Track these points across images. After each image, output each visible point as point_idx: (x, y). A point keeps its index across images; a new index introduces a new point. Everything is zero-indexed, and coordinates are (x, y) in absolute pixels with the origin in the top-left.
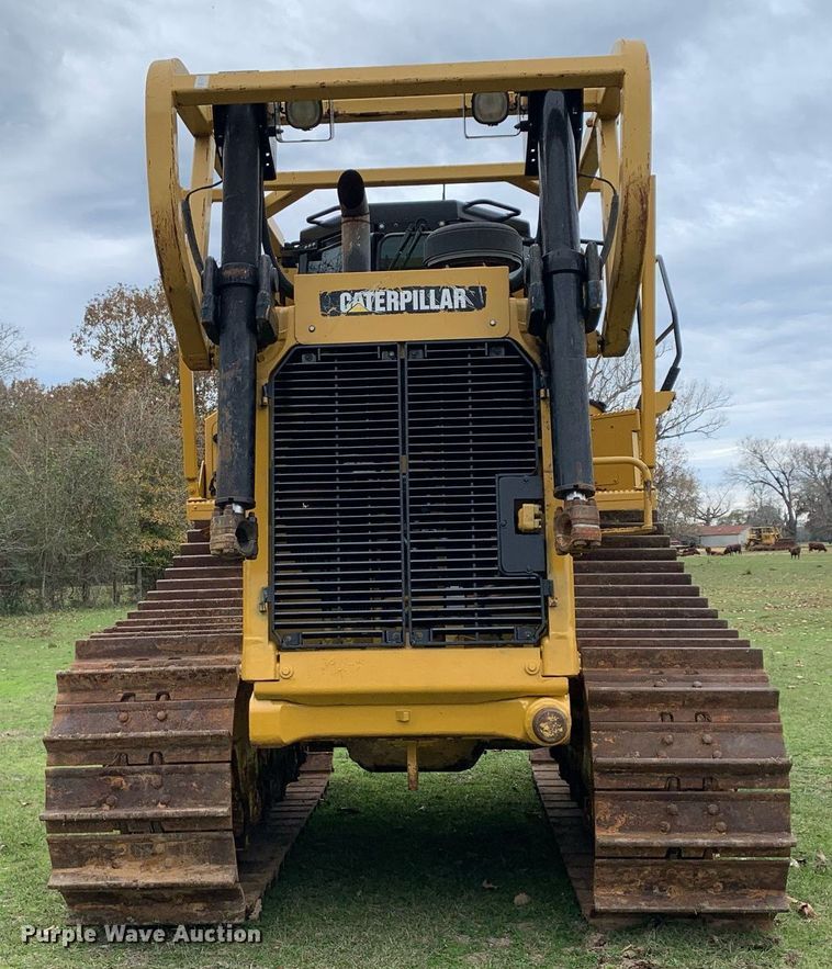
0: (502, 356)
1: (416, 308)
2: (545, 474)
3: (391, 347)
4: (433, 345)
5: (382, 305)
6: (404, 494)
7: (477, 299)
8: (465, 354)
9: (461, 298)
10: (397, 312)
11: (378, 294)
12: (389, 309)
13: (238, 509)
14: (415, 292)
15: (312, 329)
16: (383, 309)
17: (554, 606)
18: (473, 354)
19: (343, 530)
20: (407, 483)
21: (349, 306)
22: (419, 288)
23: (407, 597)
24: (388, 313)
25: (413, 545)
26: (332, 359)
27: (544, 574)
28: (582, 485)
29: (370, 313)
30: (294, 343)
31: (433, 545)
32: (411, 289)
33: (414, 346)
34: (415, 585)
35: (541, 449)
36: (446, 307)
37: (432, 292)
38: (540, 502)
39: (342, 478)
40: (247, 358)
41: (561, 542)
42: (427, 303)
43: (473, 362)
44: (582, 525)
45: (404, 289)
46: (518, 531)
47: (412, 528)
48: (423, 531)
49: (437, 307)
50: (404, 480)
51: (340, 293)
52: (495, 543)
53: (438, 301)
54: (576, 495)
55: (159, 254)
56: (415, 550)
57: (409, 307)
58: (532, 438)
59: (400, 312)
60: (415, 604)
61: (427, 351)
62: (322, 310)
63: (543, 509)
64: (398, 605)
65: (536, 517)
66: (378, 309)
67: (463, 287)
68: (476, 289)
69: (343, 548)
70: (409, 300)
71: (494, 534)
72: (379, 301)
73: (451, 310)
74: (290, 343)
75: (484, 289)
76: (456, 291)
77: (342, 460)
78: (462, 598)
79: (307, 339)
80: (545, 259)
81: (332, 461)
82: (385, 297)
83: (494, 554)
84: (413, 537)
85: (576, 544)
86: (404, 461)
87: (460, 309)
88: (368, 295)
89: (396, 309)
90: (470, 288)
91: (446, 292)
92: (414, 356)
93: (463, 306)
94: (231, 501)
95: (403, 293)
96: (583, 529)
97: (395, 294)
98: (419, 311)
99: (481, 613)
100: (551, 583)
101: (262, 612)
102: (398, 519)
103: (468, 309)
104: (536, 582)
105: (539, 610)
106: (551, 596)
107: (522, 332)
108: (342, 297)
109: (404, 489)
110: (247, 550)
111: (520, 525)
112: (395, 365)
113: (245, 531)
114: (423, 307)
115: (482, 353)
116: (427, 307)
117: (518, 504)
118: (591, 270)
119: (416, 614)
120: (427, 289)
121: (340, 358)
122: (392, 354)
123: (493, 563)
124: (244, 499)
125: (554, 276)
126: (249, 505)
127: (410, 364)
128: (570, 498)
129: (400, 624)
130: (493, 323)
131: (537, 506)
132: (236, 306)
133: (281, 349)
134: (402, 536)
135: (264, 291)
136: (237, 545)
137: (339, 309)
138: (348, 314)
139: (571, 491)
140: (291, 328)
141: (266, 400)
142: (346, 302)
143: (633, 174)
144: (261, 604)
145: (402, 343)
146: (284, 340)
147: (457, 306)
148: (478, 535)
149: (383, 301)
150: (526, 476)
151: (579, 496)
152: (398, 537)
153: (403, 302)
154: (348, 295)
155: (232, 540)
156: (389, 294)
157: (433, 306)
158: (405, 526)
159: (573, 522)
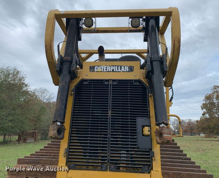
0: (138, 84)
1: (115, 71)
2: (151, 118)
3: (108, 80)
4: (119, 80)
5: (106, 70)
6: (109, 121)
7: (131, 69)
8: (128, 83)
9: (127, 69)
10: (109, 72)
11: (105, 67)
12: (108, 71)
13: (59, 124)
14: (115, 67)
15: (87, 75)
16: (106, 71)
17: (155, 160)
18: (130, 83)
19: (91, 131)
20: (110, 118)
21: (97, 70)
22: (116, 66)
23: (109, 154)
24: (107, 72)
25: (111, 137)
26: (92, 83)
27: (151, 149)
28: (165, 122)
29: (103, 72)
30: (82, 78)
31: (117, 138)
32: (114, 66)
33: (114, 81)
34: (111, 150)
35: (149, 111)
36: (123, 71)
37: (119, 67)
38: (150, 126)
39: (92, 116)
40: (67, 80)
41: (158, 140)
42: (118, 69)
43: (130, 85)
44: (166, 135)
45: (112, 66)
46: (143, 135)
47: (111, 132)
48: (115, 133)
49: (120, 71)
50: (109, 117)
51: (95, 66)
52: (136, 138)
53: (121, 69)
54: (163, 125)
55: (46, 52)
56: (112, 139)
57: (113, 70)
58: (147, 107)
59: (110, 71)
60: (111, 156)
61: (117, 82)
62: (90, 70)
63: (150, 129)
64: (106, 157)
65: (149, 131)
66: (105, 70)
67: (128, 66)
68: (131, 66)
69: (91, 137)
70: (113, 69)
71: (136, 135)
72: (105, 69)
73: (124, 72)
74: (81, 78)
75: (133, 67)
76: (126, 67)
77: (92, 111)
78: (125, 155)
79: (85, 78)
80: (151, 58)
81: (90, 111)
82: (107, 68)
83: (136, 142)
84: (111, 135)
85: (164, 141)
86: (110, 112)
87: (127, 72)
88: (102, 67)
89: (109, 71)
90: (129, 66)
91: (123, 67)
92: (114, 83)
93: (128, 71)
94: (57, 121)
95: (111, 67)
96: (166, 136)
97: (109, 67)
98: (116, 72)
99: (131, 161)
100: (153, 152)
101: (65, 156)
102: (107, 129)
103: (129, 72)
104: (149, 152)
105: (150, 161)
106: (154, 156)
107: (143, 78)
108: (95, 67)
109: (109, 120)
110: (60, 136)
111: (144, 133)
112: (108, 85)
113: (60, 131)
114: (117, 71)
115: (133, 83)
116: (118, 71)
117: (143, 127)
118: (164, 61)
119: (111, 160)
120: (118, 66)
121: (93, 83)
122: (108, 82)
123: (136, 145)
124: (61, 121)
125: (153, 62)
126: (62, 123)
127: (113, 85)
128: (161, 126)
129: (106, 163)
130: (135, 75)
131: (149, 128)
132: (66, 67)
133: (78, 80)
134: (108, 134)
135: (74, 63)
136: (57, 135)
137: (94, 70)
138: (97, 72)
139: (161, 124)
140: (81, 74)
141: (72, 93)
142: (96, 69)
143: (176, 35)
144: (64, 154)
145: (111, 80)
146: (79, 78)
147: (126, 71)
148: (131, 135)
149: (106, 69)
150: (145, 118)
151: (164, 125)
152: (107, 135)
153: (111, 69)
154: (97, 67)
155: (55, 133)
156: (108, 67)
157: (119, 70)
158: (109, 131)
159: (163, 134)
